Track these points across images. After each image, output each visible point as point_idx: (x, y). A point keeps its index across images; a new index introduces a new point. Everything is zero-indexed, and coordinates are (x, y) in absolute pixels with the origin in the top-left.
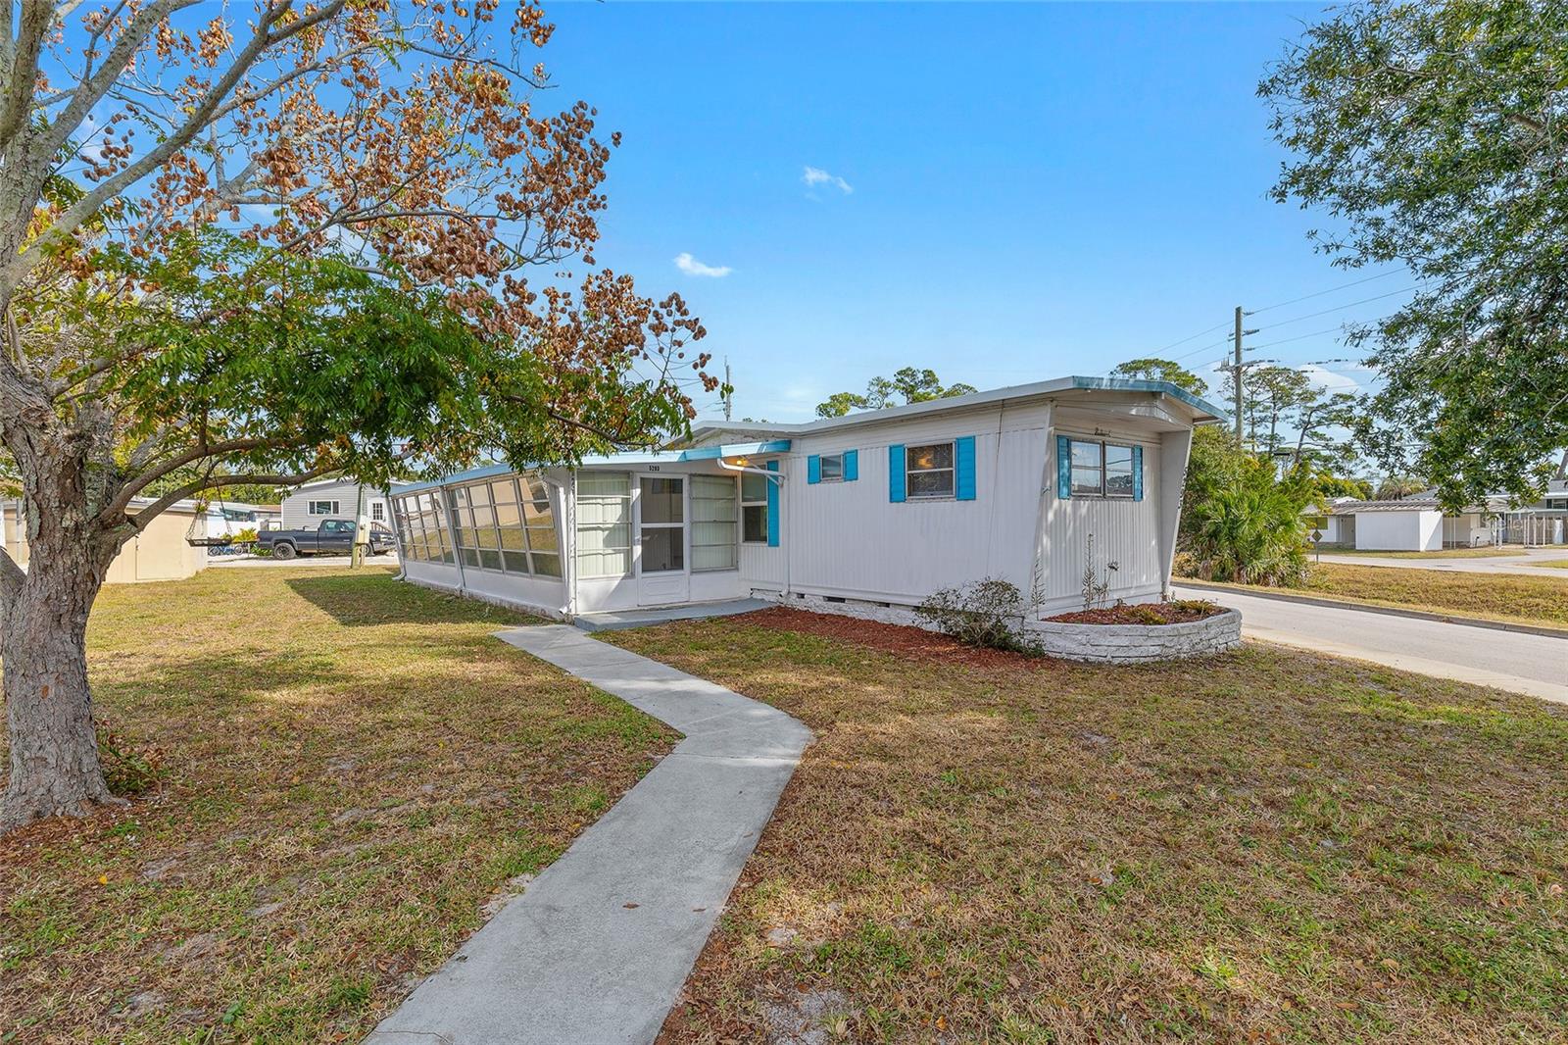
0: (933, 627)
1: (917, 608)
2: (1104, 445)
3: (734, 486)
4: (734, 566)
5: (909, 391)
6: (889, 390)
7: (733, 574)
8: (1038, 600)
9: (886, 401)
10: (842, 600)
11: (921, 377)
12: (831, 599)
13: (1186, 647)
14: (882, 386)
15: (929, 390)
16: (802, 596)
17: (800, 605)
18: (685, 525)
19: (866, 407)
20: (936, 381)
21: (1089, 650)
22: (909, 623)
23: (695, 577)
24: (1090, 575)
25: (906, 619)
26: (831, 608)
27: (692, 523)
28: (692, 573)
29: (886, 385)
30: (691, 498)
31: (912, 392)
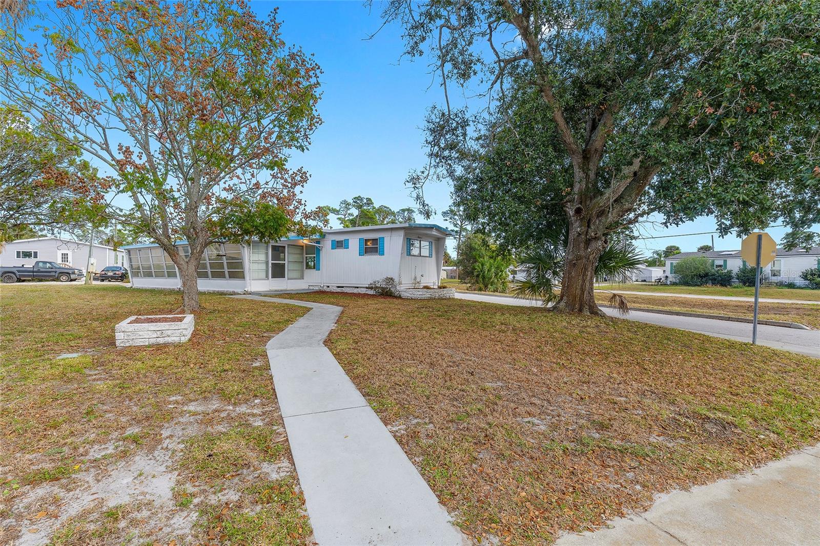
0: (371, 292)
1: (367, 288)
2: (420, 241)
3: (303, 249)
4: (302, 277)
5: (359, 207)
6: (350, 207)
7: (302, 280)
8: (400, 283)
9: (349, 212)
10: (343, 287)
11: (365, 201)
12: (338, 287)
13: (437, 296)
14: (347, 205)
15: (369, 208)
16: (328, 287)
17: (328, 290)
18: (286, 262)
19: (338, 214)
20: (372, 203)
21: (412, 295)
22: (364, 292)
23: (289, 281)
24: (415, 278)
25: (363, 291)
26: (339, 290)
27: (288, 262)
28: (288, 279)
29: (348, 204)
30: (288, 253)
31: (361, 208)
